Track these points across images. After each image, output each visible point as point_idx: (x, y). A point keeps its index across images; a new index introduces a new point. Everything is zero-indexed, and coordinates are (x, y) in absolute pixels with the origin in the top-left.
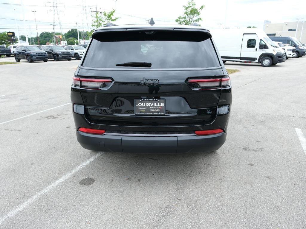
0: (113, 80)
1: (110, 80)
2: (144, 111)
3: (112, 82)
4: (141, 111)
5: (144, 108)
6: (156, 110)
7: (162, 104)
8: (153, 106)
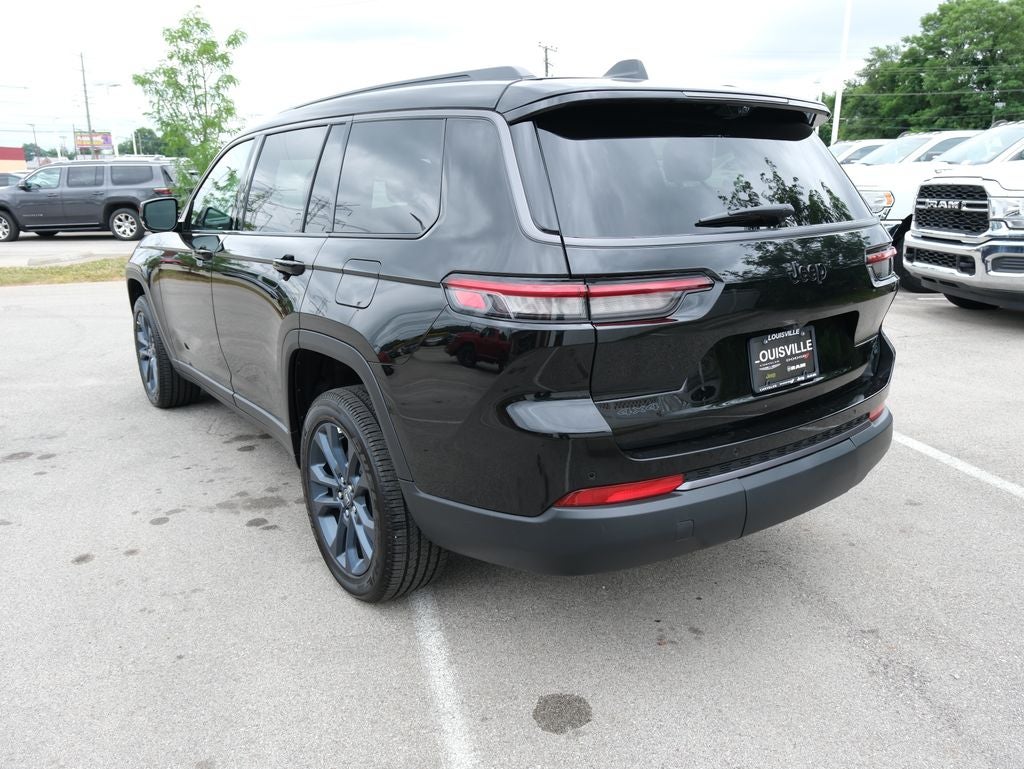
0: (716, 278)
1: (707, 281)
2: (773, 375)
3: (712, 285)
4: (769, 376)
5: (774, 366)
6: (798, 366)
7: (808, 345)
8: (792, 355)
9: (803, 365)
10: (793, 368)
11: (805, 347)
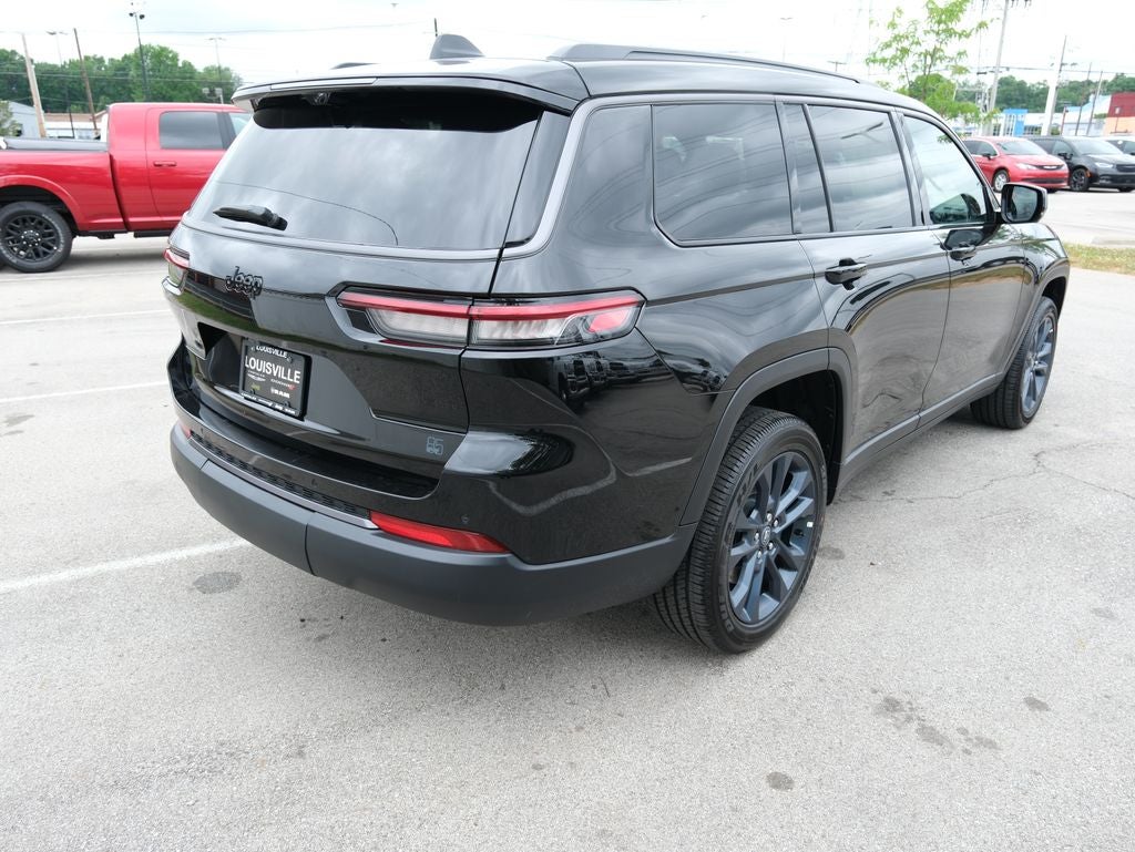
2: (257, 387)
4: (253, 386)
5: (259, 379)
6: (281, 393)
7: (296, 377)
8: (277, 378)
9: (287, 395)
10: (276, 392)
11: (292, 377)
